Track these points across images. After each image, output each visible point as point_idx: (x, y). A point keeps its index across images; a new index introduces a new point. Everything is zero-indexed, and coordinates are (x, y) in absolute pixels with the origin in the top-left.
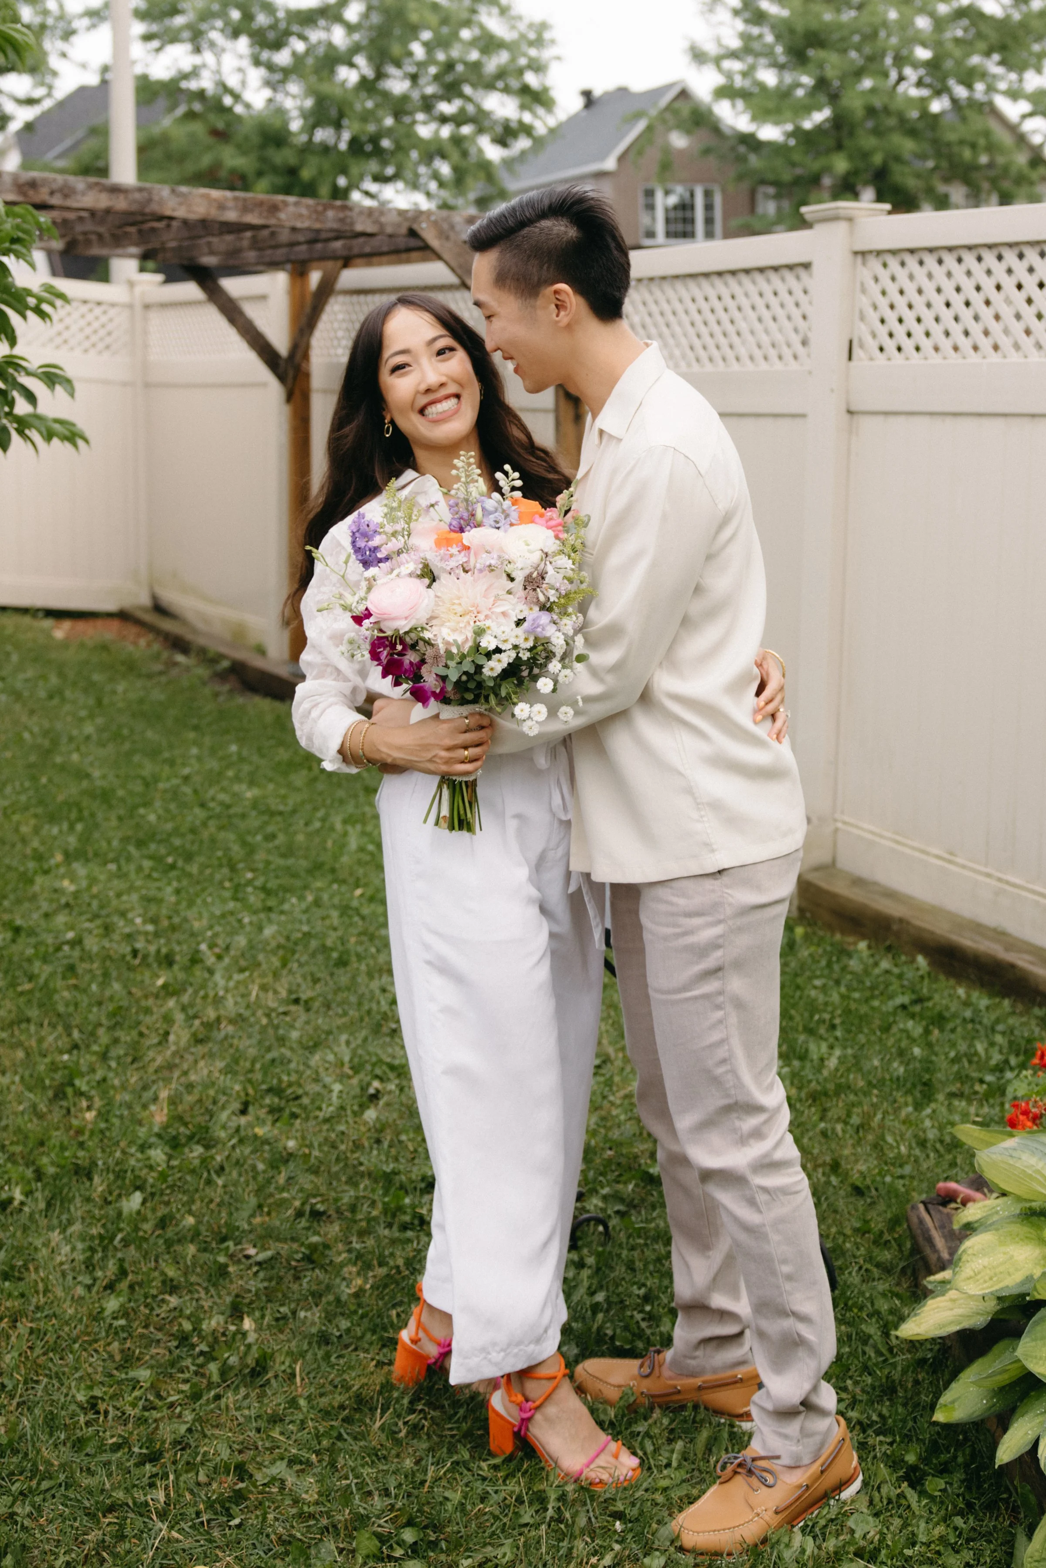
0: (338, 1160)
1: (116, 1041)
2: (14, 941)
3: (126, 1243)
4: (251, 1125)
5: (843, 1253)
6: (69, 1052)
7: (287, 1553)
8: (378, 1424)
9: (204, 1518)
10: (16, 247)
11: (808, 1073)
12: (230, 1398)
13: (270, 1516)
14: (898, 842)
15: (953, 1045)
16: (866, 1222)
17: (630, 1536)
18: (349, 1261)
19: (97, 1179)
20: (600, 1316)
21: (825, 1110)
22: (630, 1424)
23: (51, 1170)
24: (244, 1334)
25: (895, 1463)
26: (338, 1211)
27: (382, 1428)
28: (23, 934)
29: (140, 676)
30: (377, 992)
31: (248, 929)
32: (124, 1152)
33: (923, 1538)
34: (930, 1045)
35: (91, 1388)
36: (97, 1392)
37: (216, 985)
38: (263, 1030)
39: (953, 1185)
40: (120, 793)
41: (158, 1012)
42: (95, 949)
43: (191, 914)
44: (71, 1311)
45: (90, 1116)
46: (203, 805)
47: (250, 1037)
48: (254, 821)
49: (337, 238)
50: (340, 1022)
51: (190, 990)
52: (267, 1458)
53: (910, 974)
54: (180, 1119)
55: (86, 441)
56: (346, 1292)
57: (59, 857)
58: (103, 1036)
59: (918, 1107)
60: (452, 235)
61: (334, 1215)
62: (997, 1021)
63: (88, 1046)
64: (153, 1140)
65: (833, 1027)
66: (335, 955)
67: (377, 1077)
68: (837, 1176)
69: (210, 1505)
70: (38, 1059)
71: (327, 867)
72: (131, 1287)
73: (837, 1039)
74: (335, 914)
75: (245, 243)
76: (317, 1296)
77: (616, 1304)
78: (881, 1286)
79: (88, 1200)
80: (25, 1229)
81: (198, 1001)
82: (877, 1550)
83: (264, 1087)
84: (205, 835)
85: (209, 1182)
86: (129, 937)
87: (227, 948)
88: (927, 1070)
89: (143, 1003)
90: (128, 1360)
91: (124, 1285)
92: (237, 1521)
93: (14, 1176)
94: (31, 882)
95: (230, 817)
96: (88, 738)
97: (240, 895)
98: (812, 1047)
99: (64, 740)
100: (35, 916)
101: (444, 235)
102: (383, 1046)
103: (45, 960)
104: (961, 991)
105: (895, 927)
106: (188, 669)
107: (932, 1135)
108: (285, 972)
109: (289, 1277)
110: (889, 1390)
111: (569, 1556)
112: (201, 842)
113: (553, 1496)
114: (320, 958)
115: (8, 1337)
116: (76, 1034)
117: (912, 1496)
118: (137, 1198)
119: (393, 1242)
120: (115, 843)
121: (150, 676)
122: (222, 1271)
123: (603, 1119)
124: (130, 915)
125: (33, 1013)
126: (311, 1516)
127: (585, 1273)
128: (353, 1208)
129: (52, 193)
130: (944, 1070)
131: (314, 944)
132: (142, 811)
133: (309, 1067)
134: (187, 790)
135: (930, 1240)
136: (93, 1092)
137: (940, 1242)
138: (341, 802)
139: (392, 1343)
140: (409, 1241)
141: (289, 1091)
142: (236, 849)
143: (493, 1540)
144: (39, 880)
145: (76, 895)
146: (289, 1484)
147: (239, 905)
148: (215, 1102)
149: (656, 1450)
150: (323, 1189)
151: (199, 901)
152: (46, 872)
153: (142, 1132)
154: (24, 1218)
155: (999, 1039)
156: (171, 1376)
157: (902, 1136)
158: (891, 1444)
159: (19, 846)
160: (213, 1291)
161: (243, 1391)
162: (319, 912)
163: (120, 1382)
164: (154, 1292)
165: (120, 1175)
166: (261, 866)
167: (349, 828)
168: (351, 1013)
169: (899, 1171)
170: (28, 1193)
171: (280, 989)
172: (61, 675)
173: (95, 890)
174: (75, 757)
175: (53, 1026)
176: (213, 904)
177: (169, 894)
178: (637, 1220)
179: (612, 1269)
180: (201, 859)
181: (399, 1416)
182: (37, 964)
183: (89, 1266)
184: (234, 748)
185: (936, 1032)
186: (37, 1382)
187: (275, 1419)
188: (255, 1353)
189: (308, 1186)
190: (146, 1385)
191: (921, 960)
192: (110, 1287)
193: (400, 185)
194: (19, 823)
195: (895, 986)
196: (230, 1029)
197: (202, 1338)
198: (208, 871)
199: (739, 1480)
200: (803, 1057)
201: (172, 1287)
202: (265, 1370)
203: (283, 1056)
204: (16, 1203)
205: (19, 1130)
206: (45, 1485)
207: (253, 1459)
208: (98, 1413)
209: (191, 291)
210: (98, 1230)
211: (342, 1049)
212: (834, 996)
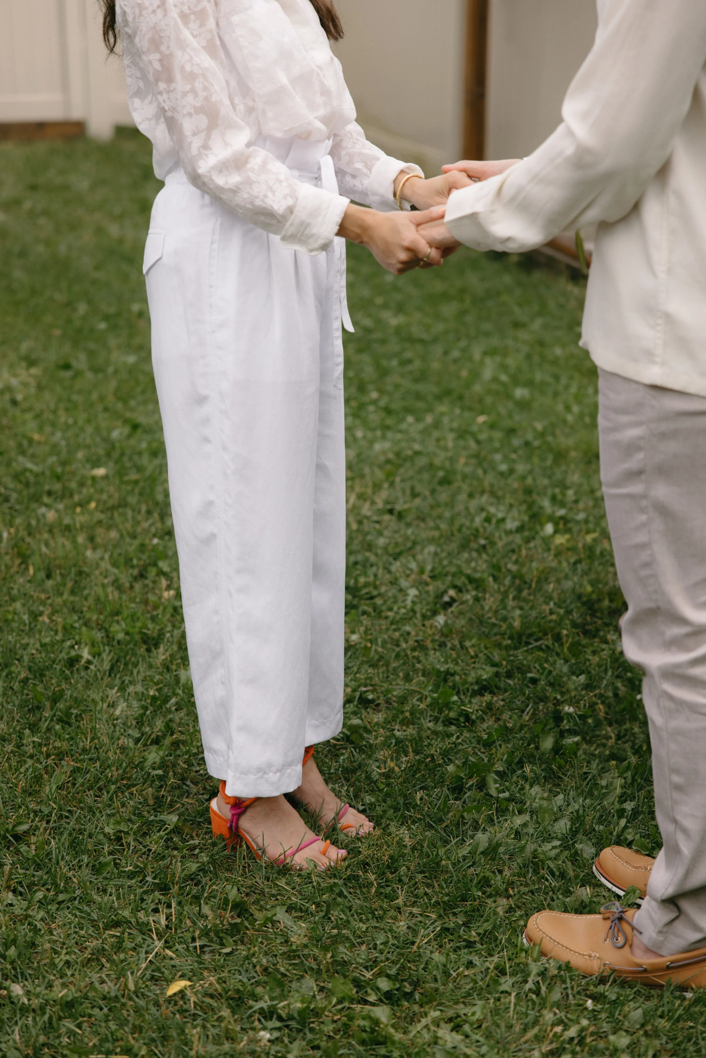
0: (397, 656)
2: (129, 436)
6: (161, 538)
7: (268, 983)
9: (198, 944)
19: (161, 649)
26: (388, 702)
28: (139, 431)
35: (119, 823)
36: (123, 827)
44: (113, 757)
45: (168, 594)
48: (393, 346)
52: (271, 902)
61: (383, 706)
66: (441, 474)
67: (455, 587)
69: (205, 933)
70: (129, 541)
71: (456, 394)
74: (451, 436)
79: (150, 666)
80: (87, 684)
90: (160, 805)
91: (168, 741)
92: (228, 950)
93: (85, 638)
108: (386, 485)
114: (425, 476)
119: (435, 733)
125: (132, 500)
131: (422, 462)
133: (389, 572)
138: (486, 334)
140: (449, 735)
141: (364, 591)
146: (282, 926)
154: (88, 676)
162: (435, 434)
163: (147, 823)
166: (389, 388)
167: (488, 360)
168: (443, 527)
170: (95, 654)
183: (140, 723)
186: (71, 812)
190: (171, 828)
203: (367, 560)
204: (83, 662)
205: (98, 599)
206: (61, 897)
207: (256, 902)
208: (122, 845)
210: (154, 692)
211: (426, 559)
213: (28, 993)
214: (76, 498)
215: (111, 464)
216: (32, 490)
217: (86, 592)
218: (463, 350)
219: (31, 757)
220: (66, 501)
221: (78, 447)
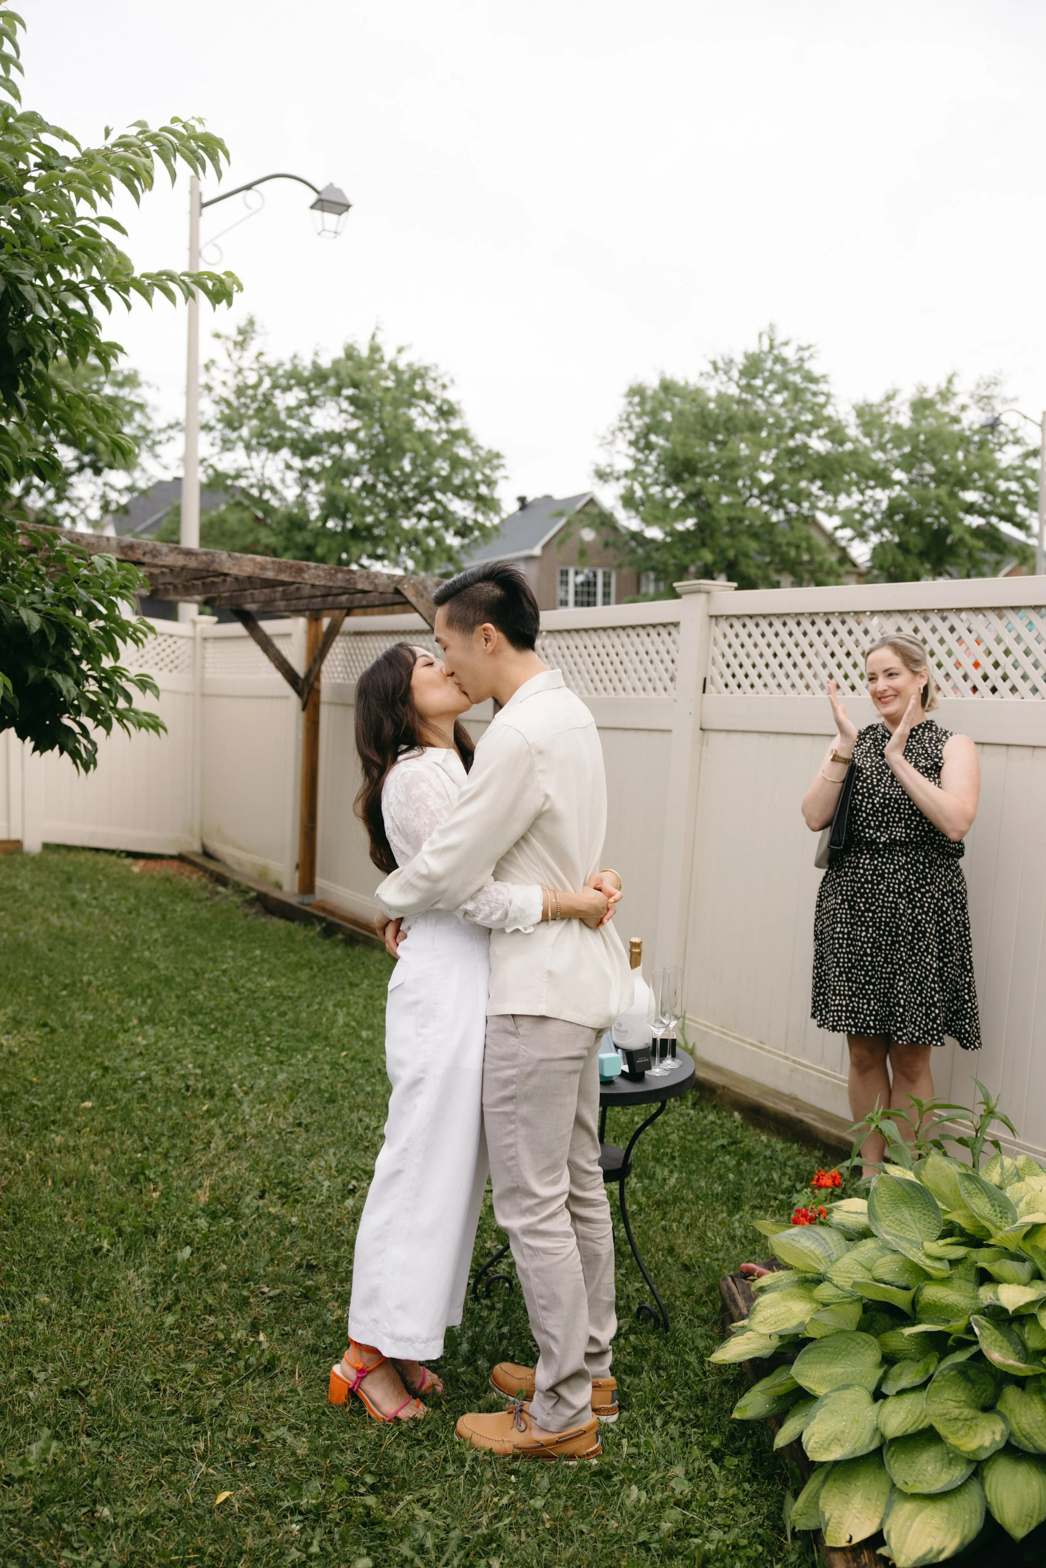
0: (327, 1232)
1: (174, 1146)
2: (103, 1076)
3: (179, 1280)
4: (265, 1205)
6: (142, 1152)
7: (287, 1487)
9: (231, 1461)
11: (655, 1188)
12: (249, 1385)
13: (276, 1462)
14: (724, 1033)
16: (691, 1288)
18: (333, 1299)
19: (160, 1237)
20: (505, 1342)
21: (665, 1213)
24: (260, 1343)
25: (704, 1447)
26: (326, 1265)
28: (110, 1072)
29: (193, 900)
31: (266, 1075)
32: (179, 1220)
33: (721, 1496)
34: (740, 1173)
35: (154, 1373)
36: (159, 1376)
37: (244, 1111)
38: (276, 1143)
39: (752, 1265)
40: (178, 979)
41: (203, 1128)
42: (160, 1084)
43: (227, 1063)
44: (140, 1323)
45: (156, 1195)
46: (236, 990)
47: (267, 1147)
48: (272, 1003)
49: (343, 594)
50: (329, 1140)
51: (226, 1114)
52: (274, 1424)
53: (728, 1125)
54: (218, 1199)
55: (165, 730)
56: (331, 1319)
57: (135, 1021)
58: (165, 1143)
59: (730, 1214)
60: (425, 594)
61: (323, 1269)
62: (789, 1158)
63: (154, 1149)
64: (199, 1212)
65: (673, 1158)
66: (327, 1095)
67: (355, 1178)
68: (672, 1256)
69: (235, 1453)
70: (120, 1155)
71: (322, 1036)
72: (183, 1309)
73: (675, 1166)
74: (327, 1068)
76: (310, 1320)
77: (516, 1335)
79: (154, 1250)
80: (110, 1267)
81: (231, 1121)
82: (690, 1502)
83: (276, 1181)
84: (237, 1010)
85: (237, 1242)
86: (184, 1077)
87: (252, 1087)
88: (738, 1190)
89: (193, 1121)
90: (180, 1357)
91: (178, 1307)
92: (253, 1464)
93: (103, 1233)
94: (115, 1037)
95: (254, 999)
96: (156, 941)
97: (261, 1052)
99: (139, 942)
100: (119, 1060)
101: (419, 594)
102: (360, 1157)
103: (125, 1090)
104: (764, 1138)
105: (719, 1092)
106: (226, 897)
107: (739, 1232)
108: (292, 1105)
109: (291, 1307)
110: (702, 1399)
111: (479, 1496)
112: (235, 1015)
113: (469, 1457)
114: (316, 1097)
115: (99, 1337)
116: (146, 1140)
117: (715, 1469)
118: (188, 1250)
120: (174, 1014)
121: (199, 901)
122: (245, 1301)
124: (184, 1062)
125: (117, 1125)
126: (304, 1463)
127: (495, 1314)
128: (336, 1264)
129: (145, 554)
130: (749, 1191)
131: (312, 1087)
132: (193, 992)
133: (308, 1169)
134: (225, 979)
135: (734, 1301)
136: (158, 1179)
137: (741, 1302)
138: (333, 992)
141: (293, 1184)
142: (259, 1021)
143: (428, 1484)
144: (121, 1036)
145: (147, 1047)
146: (288, 1442)
147: (260, 1059)
148: (242, 1190)
150: (316, 1250)
151: (232, 1055)
152: (126, 1031)
153: (192, 1207)
154: (109, 1261)
156: (209, 1369)
157: (718, 1232)
158: (702, 1434)
159: (108, 1013)
160: (238, 1314)
161: (258, 1381)
162: (316, 1066)
163: (174, 1371)
164: (198, 1313)
165: (176, 1235)
166: (276, 1033)
169: (715, 1256)
170: (113, 1244)
171: (288, 1116)
172: (137, 897)
173: (160, 1044)
174: (147, 953)
175: (131, 1134)
176: (242, 1057)
177: (211, 1049)
179: (514, 1312)
180: (234, 1027)
182: (120, 1092)
183: (154, 1294)
184: (258, 952)
185: (745, 1164)
186: (118, 1368)
188: (267, 1355)
189: (305, 1248)
190: (192, 1374)
191: (736, 1114)
192: (168, 1308)
193: (386, 561)
194: (107, 997)
195: (718, 1132)
196: (253, 1141)
197: (231, 1345)
198: (239, 1035)
200: (651, 1177)
201: (210, 1311)
202: (273, 1367)
203: (290, 1161)
204: (105, 1250)
205: (107, 1202)
206: (123, 1435)
207: (265, 1425)
208: (159, 1390)
209: (237, 628)
210: (160, 1270)
211: (331, 1158)
212: (674, 1137)
213: (115, 1515)
214: (75, 1125)
215: (94, 1098)
216: (41, 1120)
217: (96, 1197)
218: (320, 1004)
219: (81, 1327)
220: (68, 1128)
221: (67, 1086)
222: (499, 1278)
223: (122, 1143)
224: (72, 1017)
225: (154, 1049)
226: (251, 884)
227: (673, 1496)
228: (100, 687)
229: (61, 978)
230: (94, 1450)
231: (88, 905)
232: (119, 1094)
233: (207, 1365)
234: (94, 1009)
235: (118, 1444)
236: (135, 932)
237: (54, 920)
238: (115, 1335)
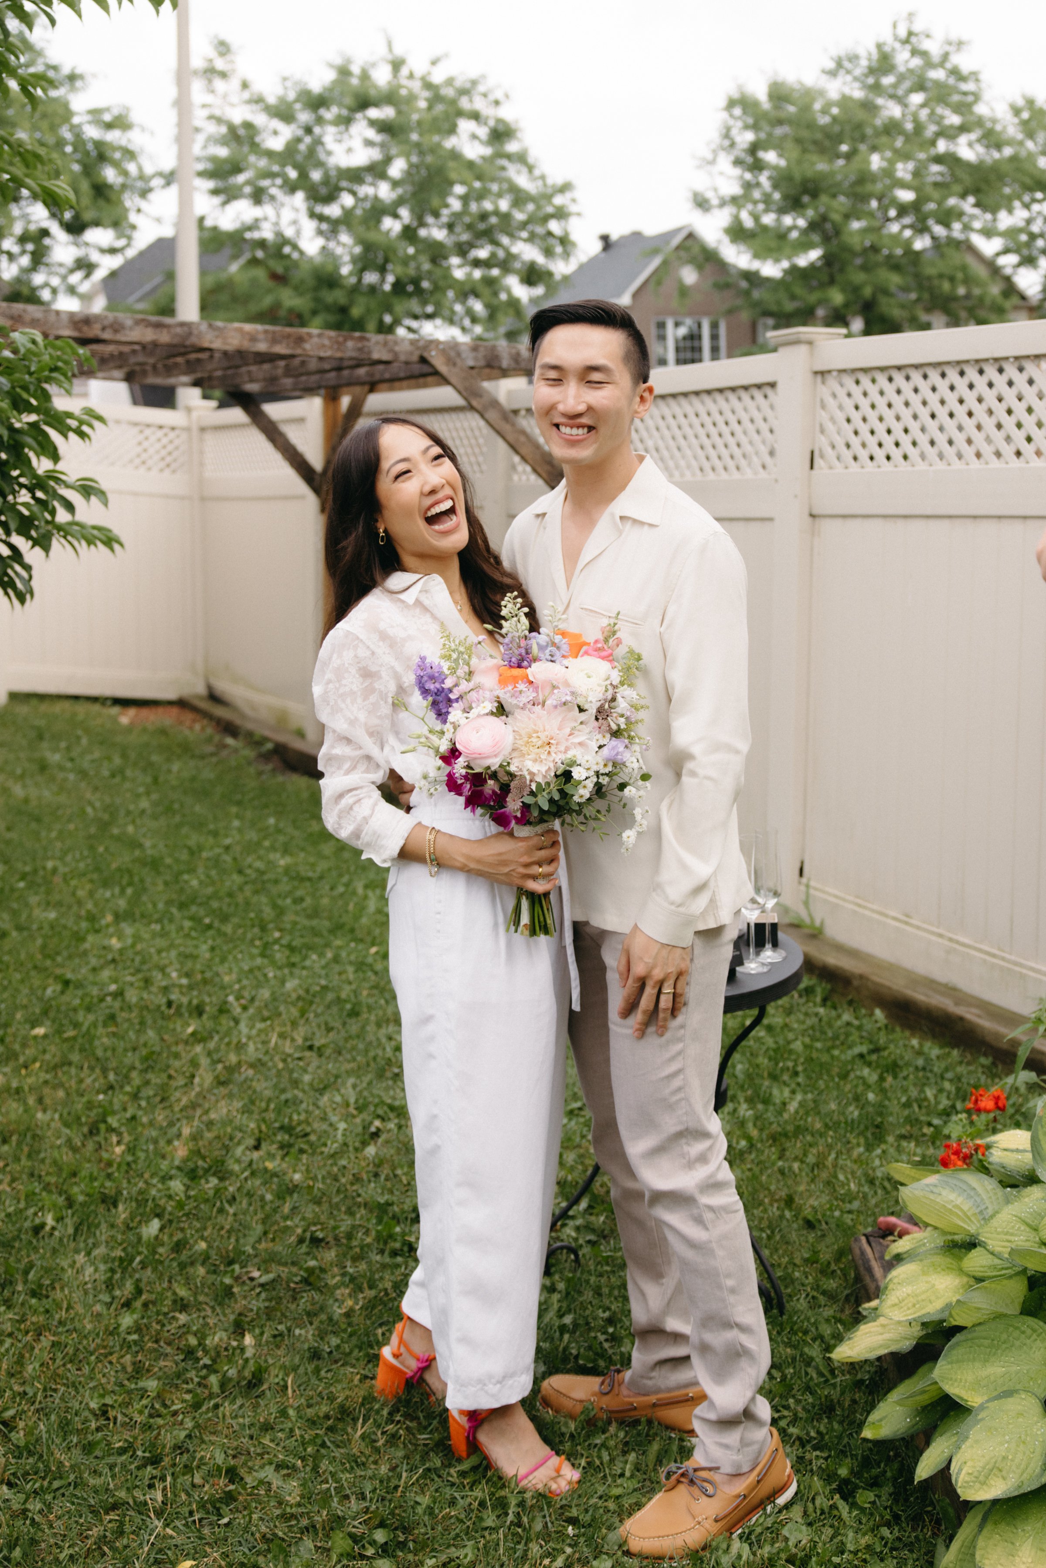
0: (338, 1191)
1: (147, 1083)
2: (62, 992)
3: (144, 1265)
4: (262, 1160)
5: (793, 1281)
6: (105, 1092)
7: (269, 1550)
8: (359, 1433)
9: (196, 1517)
10: (54, 375)
11: (770, 1115)
12: (227, 1408)
13: (255, 1516)
14: (859, 906)
15: (905, 1090)
16: (815, 1253)
17: (582, 1540)
18: (343, 1284)
19: (121, 1207)
20: (566, 1337)
21: (784, 1150)
22: (588, 1436)
23: (81, 1198)
24: (244, 1350)
25: (829, 1477)
26: (336, 1239)
27: (363, 1437)
28: (71, 986)
29: (193, 757)
30: (384, 1040)
31: (273, 982)
32: (146, 1182)
33: (850, 1547)
34: (883, 1091)
35: (102, 1396)
36: (108, 1400)
37: (240, 1032)
38: (279, 1074)
39: (892, 1219)
40: (168, 861)
41: (186, 1057)
42: (134, 1000)
43: (221, 969)
44: (89, 1327)
45: (118, 1150)
46: (240, 872)
47: (267, 1079)
48: (285, 886)
49: (358, 366)
50: (349, 1066)
51: (216, 1038)
52: (258, 1462)
53: (868, 1025)
54: (200, 1153)
55: (121, 545)
56: (338, 1311)
57: (109, 918)
58: (136, 1078)
59: (869, 1148)
60: (458, 361)
61: (332, 1242)
62: (947, 1069)
63: (122, 1087)
64: (173, 1172)
65: (796, 1074)
66: (348, 1006)
67: (378, 1116)
68: (791, 1210)
69: (202, 1505)
70: (76, 1099)
71: (347, 927)
72: (145, 1305)
73: (798, 1084)
74: (350, 969)
75: (280, 372)
76: (312, 1315)
77: (582, 1326)
78: (828, 1312)
79: (112, 1226)
80: (54, 1251)
81: (223, 1047)
82: (808, 1557)
83: (277, 1125)
84: (241, 898)
85: (221, 1210)
86: (166, 990)
87: (252, 1000)
88: (881, 1114)
89: (174, 1049)
90: (139, 1371)
91: (138, 1304)
92: (225, 1520)
93: (47, 1203)
94: (83, 939)
95: (264, 882)
96: (143, 812)
97: (268, 952)
98: (775, 1092)
99: (122, 813)
100: (84, 971)
101: (451, 362)
102: (387, 1089)
103: (89, 1009)
104: (915, 1042)
105: (856, 983)
106: (236, 751)
108: (302, 1022)
109: (288, 1297)
110: (828, 1409)
111: (524, 1557)
112: (237, 905)
113: (513, 1501)
114: (335, 1009)
115: (33, 1348)
116: (111, 1076)
117: (844, 1508)
118: (156, 1224)
119: (384, 1266)
120: (161, 906)
121: (202, 757)
122: (228, 1292)
123: (581, 1156)
124: (168, 970)
125: (75, 1057)
126: (293, 1516)
127: (556, 1297)
128: (350, 1236)
129: (104, 329)
130: (896, 1114)
131: (330, 996)
132: (186, 877)
133: (318, 1107)
134: (228, 858)
135: (869, 1270)
136: (123, 1129)
137: (877, 1270)
139: (375, 1358)
140: (398, 1266)
141: (299, 1129)
142: (268, 912)
143: (456, 1542)
144: (90, 938)
145: (121, 951)
146: (274, 1487)
147: (266, 961)
148: (231, 1139)
149: (612, 1460)
150: (323, 1218)
151: (230, 958)
152: (97, 931)
153: (164, 1165)
154: (54, 1242)
155: (947, 1085)
156: (177, 1386)
157: (853, 1173)
158: (826, 1459)
159: (75, 908)
160: (218, 1310)
161: (239, 1402)
162: (337, 968)
163: (129, 1392)
164: (166, 1310)
165: (142, 1203)
166: (288, 926)
167: (370, 893)
168: (359, 1058)
169: (848, 1206)
170: (59, 1219)
171: (296, 1037)
172: (124, 756)
173: (139, 947)
174: (130, 829)
175: (92, 1069)
176: (243, 960)
177: (204, 950)
178: (605, 1249)
179: (580, 1293)
180: (235, 920)
181: (379, 1426)
182: (82, 1013)
183: (109, 1285)
184: (272, 821)
185: (890, 1079)
186: (55, 1390)
187: (267, 1427)
188: (251, 1367)
189: (309, 1215)
190: (153, 1395)
191: (878, 1013)
192: (127, 1305)
193: (438, 321)
194: (76, 887)
195: (855, 1037)
196: (251, 1072)
197: (206, 1352)
198: (240, 931)
199: (682, 1489)
200: (766, 1101)
201: (182, 1306)
202: (260, 1382)
203: (295, 1097)
204: (48, 1228)
205: (55, 1162)
206: (56, 1484)
207: (245, 1464)
208: (108, 1419)
209: (237, 414)
210: (119, 1253)
211: (349, 1091)
212: (797, 1046)
214: (22, 1059)
215: (48, 1023)
217: (42, 1155)
219: (10, 1335)
220: (12, 1064)
221: (16, 1008)
222: (562, 1248)
223: (81, 1081)
224: (29, 916)
225: (130, 953)
226: (267, 733)
227: (786, 1549)
228: (34, 497)
229: (19, 866)
230: (16, 1506)
231: (61, 768)
232: (80, 1016)
233: (174, 1380)
234: (59, 904)
235: (49, 1497)
236: (118, 801)
237: (18, 791)
238: (53, 1344)
